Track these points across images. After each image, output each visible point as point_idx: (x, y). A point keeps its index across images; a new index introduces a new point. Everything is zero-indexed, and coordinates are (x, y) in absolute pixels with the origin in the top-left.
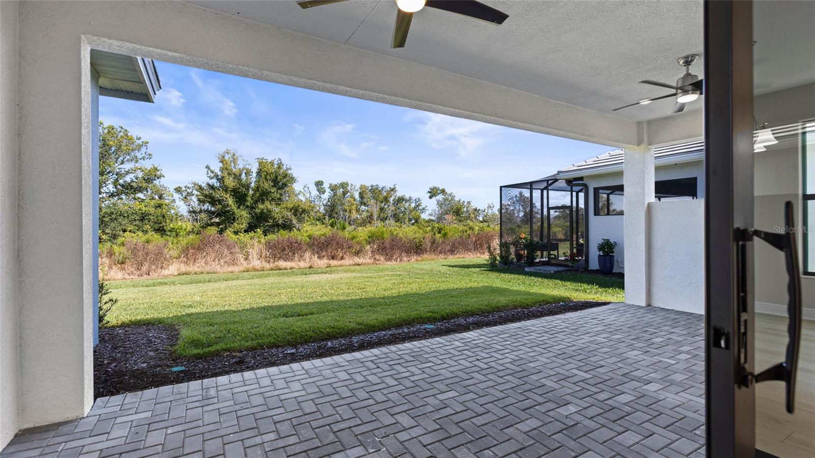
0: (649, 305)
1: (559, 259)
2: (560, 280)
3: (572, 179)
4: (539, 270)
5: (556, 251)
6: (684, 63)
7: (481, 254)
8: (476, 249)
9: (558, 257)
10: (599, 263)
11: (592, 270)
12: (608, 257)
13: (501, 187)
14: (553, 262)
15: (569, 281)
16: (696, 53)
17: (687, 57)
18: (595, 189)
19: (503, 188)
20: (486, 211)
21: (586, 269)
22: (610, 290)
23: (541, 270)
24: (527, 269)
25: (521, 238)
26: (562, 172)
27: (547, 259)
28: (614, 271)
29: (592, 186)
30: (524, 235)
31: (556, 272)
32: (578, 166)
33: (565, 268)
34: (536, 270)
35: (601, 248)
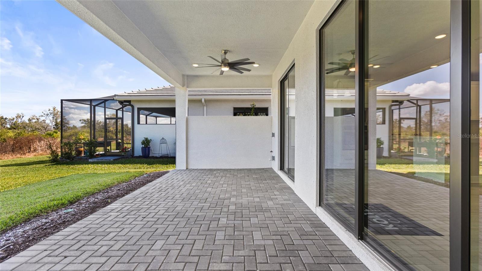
0: (187, 169)
1: (112, 151)
2: (122, 164)
3: (123, 101)
4: (101, 160)
5: (110, 146)
6: (224, 53)
7: (21, 155)
8: (13, 151)
9: (111, 151)
10: (142, 151)
11: (137, 156)
12: (147, 148)
13: (62, 101)
14: (108, 154)
15: (128, 164)
16: (229, 50)
17: (225, 51)
18: (138, 108)
19: (63, 101)
20: (15, 120)
21: (133, 156)
22: (154, 166)
23: (103, 160)
24: (90, 160)
25: (80, 139)
26: (118, 95)
27: (104, 153)
28: (150, 156)
29: (136, 106)
30: (83, 137)
31: (114, 160)
32: (128, 94)
33: (120, 157)
34: (99, 160)
35: (143, 143)
